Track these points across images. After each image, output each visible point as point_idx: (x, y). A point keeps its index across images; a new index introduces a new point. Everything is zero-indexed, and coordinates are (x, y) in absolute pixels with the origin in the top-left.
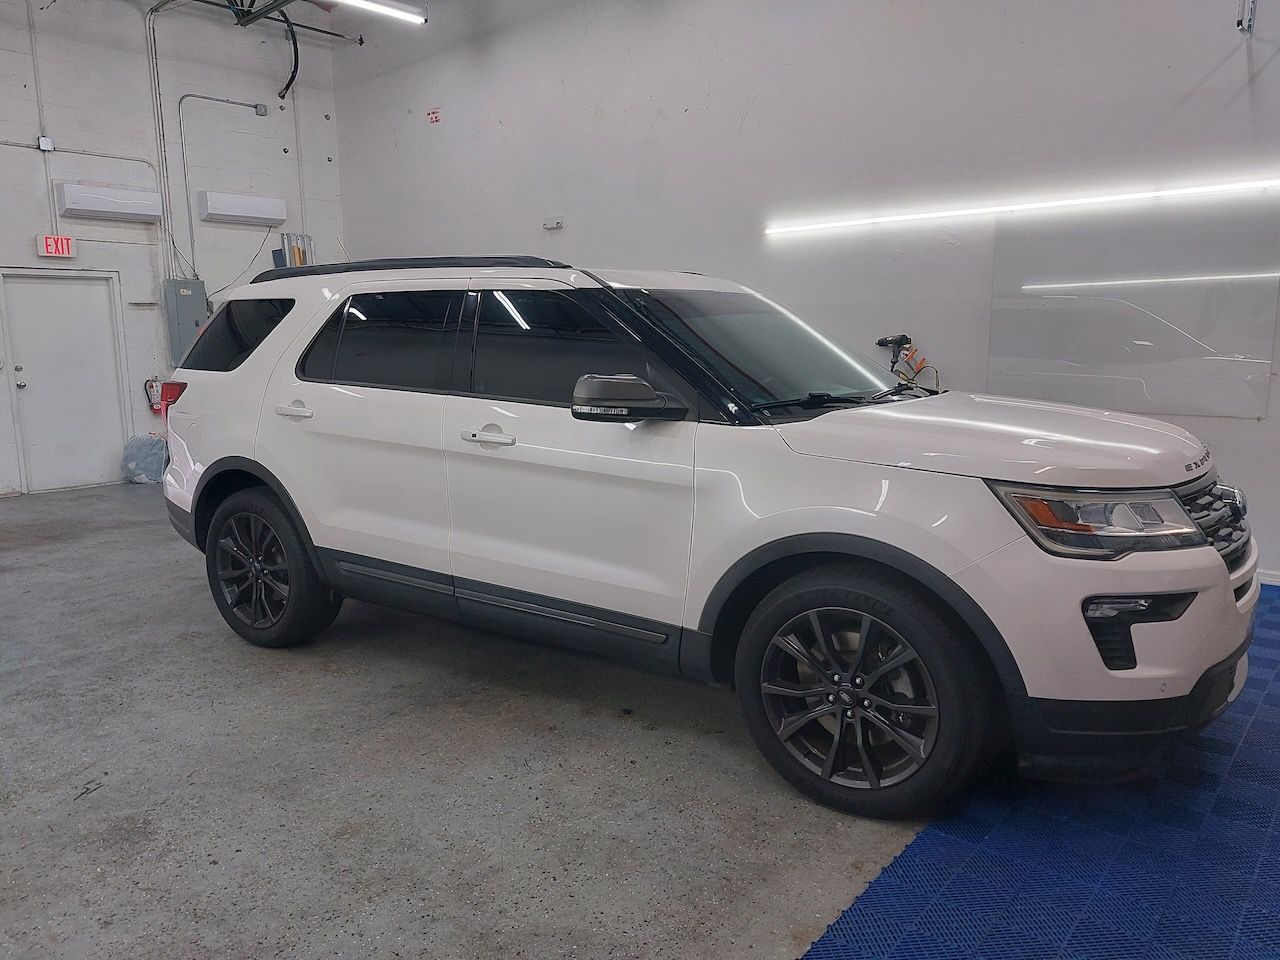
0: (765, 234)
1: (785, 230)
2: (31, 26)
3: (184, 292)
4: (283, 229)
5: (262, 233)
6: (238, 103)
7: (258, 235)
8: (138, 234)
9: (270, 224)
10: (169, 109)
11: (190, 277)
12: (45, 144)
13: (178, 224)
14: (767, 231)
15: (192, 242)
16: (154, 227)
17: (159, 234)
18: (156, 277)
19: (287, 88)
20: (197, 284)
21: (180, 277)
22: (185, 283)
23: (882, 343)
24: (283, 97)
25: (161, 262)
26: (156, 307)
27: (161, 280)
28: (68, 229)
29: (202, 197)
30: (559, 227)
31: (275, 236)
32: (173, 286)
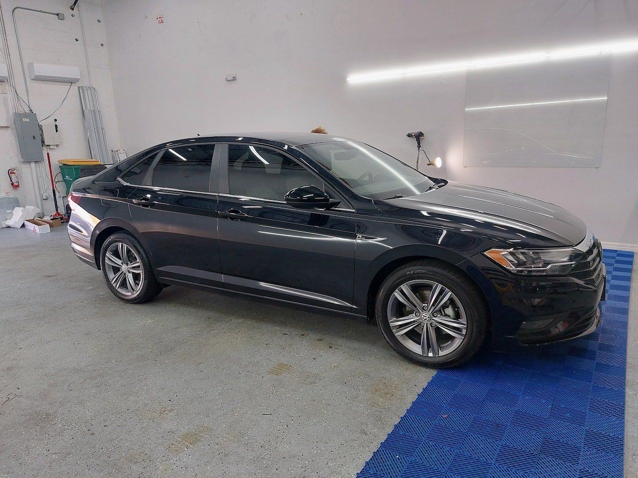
0: (346, 81)
1: (358, 78)
3: (25, 120)
4: (79, 84)
5: (67, 85)
6: (47, 13)
7: (65, 87)
9: (71, 82)
10: (7, 15)
11: (27, 111)
13: (19, 80)
14: (347, 80)
15: (27, 91)
16: (3, 83)
17: (8, 89)
18: (8, 112)
19: (75, 4)
20: (32, 114)
21: (21, 111)
22: (25, 115)
23: (409, 135)
24: (73, 9)
25: (10, 103)
26: (9, 129)
27: (11, 114)
29: (31, 65)
30: (234, 79)
31: (74, 88)
32: (18, 117)
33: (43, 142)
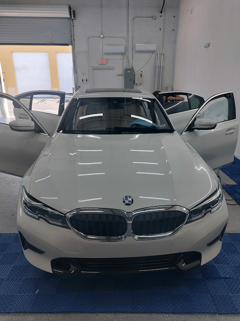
2: (101, 6)
3: (128, 71)
4: (156, 53)
5: (151, 54)
6: (148, 17)
7: (149, 55)
8: (120, 57)
9: (153, 52)
10: (130, 22)
11: (131, 67)
12: (102, 36)
15: (133, 58)
16: (123, 55)
18: (123, 68)
19: (162, 10)
20: (132, 70)
24: (161, 13)
25: (125, 64)
26: (123, 76)
28: (106, 57)
29: (135, 45)
31: (154, 55)
32: (126, 70)
33: (134, 82)
